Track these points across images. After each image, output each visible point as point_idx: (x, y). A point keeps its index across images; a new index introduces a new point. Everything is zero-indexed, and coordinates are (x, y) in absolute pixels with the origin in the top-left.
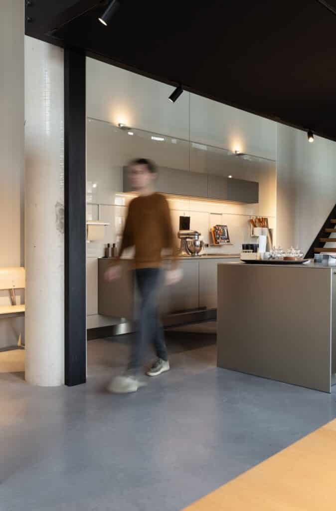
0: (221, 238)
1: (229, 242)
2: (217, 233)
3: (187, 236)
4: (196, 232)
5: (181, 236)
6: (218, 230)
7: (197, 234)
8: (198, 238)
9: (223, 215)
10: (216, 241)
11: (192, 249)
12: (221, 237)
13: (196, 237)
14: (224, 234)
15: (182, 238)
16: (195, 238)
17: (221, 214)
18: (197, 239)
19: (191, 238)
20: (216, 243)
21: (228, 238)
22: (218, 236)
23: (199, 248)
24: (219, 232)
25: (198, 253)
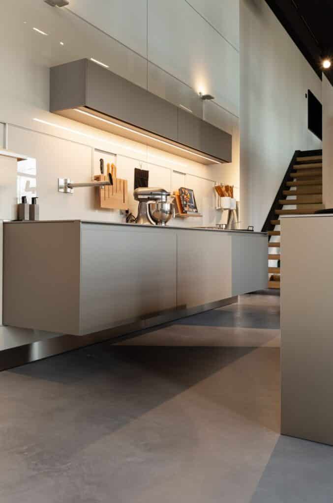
0: (189, 206)
1: (197, 212)
2: (183, 197)
3: (150, 196)
4: (163, 191)
5: (140, 197)
6: (185, 193)
7: (164, 193)
8: (166, 200)
9: (187, 175)
10: (182, 209)
11: (157, 217)
12: (188, 204)
13: (164, 197)
14: (191, 202)
15: (141, 200)
16: (162, 199)
17: (185, 174)
18: (164, 200)
19: (156, 200)
20: (183, 213)
21: (195, 207)
22: (185, 203)
23: (167, 216)
24: (185, 197)
25: (165, 222)
